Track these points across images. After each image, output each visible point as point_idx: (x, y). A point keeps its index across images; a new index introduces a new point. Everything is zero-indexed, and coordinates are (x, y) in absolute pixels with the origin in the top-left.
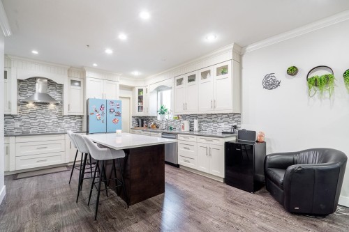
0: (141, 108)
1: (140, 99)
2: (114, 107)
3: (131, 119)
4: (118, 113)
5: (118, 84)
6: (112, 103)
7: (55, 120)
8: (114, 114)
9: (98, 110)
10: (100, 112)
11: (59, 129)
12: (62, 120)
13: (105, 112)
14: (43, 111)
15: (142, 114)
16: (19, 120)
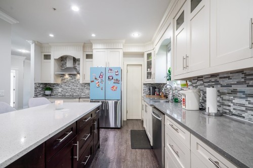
0: (149, 75)
1: (149, 65)
2: (113, 74)
3: (143, 86)
4: (117, 80)
5: (121, 52)
6: (111, 70)
7: (80, 87)
8: (113, 81)
9: (98, 78)
10: (100, 80)
11: (83, 94)
12: (85, 87)
13: (104, 80)
14: (73, 81)
15: (150, 81)
16: (61, 87)
